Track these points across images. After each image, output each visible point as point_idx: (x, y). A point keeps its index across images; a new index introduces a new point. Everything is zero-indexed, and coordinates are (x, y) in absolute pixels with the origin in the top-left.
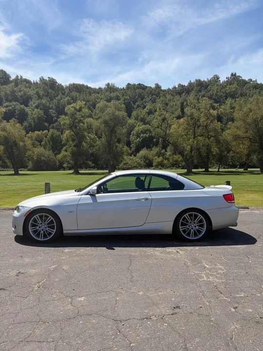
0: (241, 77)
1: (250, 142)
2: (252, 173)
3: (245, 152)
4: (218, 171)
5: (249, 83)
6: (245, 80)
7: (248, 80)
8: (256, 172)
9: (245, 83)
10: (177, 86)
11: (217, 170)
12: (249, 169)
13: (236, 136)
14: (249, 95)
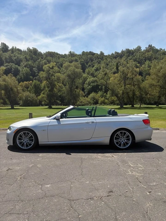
0: (155, 47)
1: (160, 89)
3: (157, 94)
5: (160, 51)
6: (157, 49)
7: (160, 49)
9: (157, 51)
10: (114, 53)
11: (139, 106)
12: (159, 106)
13: (151, 84)
14: (160, 59)
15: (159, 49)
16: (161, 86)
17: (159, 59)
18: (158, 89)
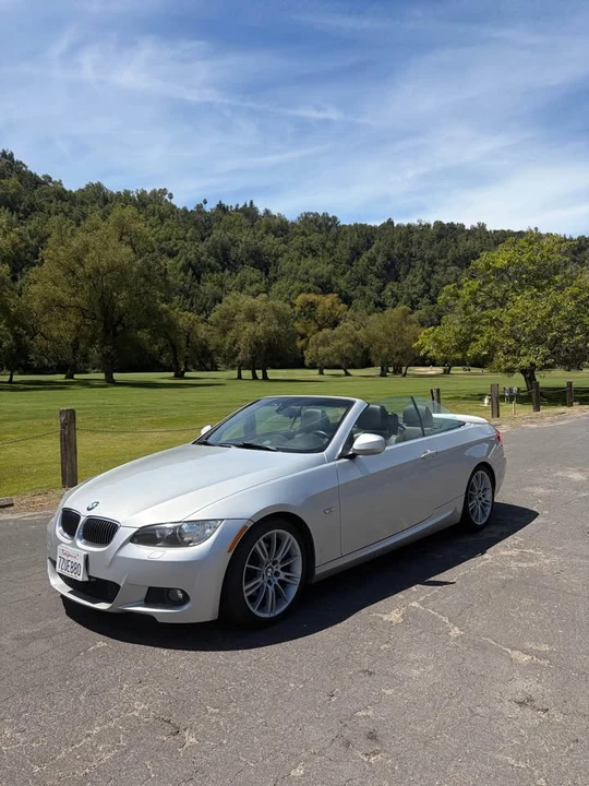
0: (26, 167)
1: (81, 318)
2: (86, 384)
3: (69, 338)
4: (10, 381)
5: (44, 183)
6: (36, 176)
7: (44, 176)
8: (96, 383)
9: (34, 182)
11: (7, 378)
12: (76, 376)
13: (54, 300)
14: (49, 212)
15: (40, 175)
16: (82, 309)
17: (46, 211)
18: (73, 318)
